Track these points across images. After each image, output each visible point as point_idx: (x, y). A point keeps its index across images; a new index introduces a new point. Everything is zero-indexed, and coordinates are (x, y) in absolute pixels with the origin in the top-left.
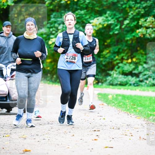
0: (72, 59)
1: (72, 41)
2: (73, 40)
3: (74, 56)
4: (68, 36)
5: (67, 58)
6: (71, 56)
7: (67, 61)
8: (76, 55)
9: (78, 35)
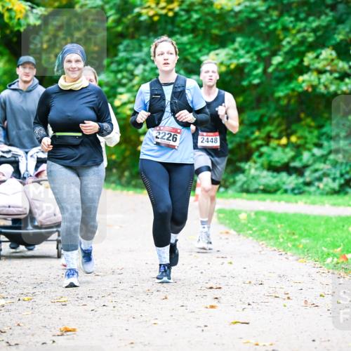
0: (168, 139)
1: (169, 100)
2: (172, 98)
3: (173, 134)
4: (162, 90)
5: (157, 137)
6: (167, 132)
7: (158, 144)
8: (179, 131)
9: (184, 86)
